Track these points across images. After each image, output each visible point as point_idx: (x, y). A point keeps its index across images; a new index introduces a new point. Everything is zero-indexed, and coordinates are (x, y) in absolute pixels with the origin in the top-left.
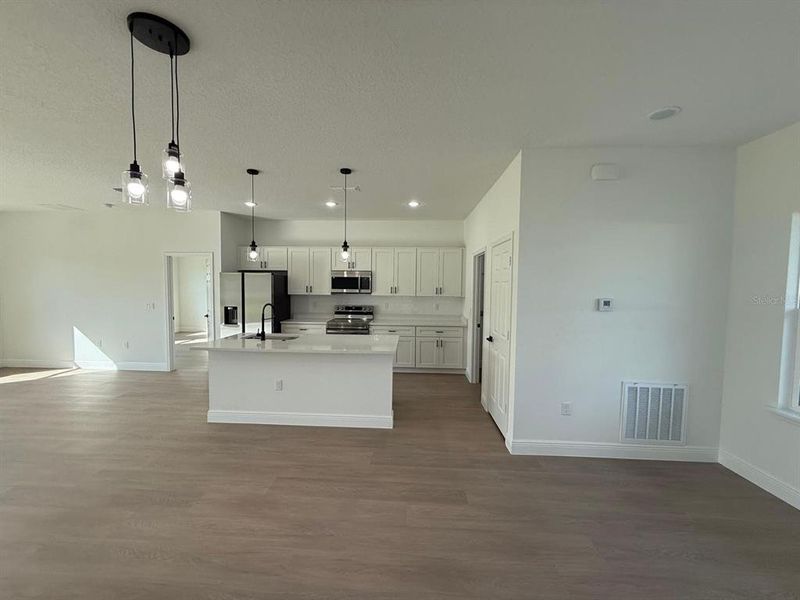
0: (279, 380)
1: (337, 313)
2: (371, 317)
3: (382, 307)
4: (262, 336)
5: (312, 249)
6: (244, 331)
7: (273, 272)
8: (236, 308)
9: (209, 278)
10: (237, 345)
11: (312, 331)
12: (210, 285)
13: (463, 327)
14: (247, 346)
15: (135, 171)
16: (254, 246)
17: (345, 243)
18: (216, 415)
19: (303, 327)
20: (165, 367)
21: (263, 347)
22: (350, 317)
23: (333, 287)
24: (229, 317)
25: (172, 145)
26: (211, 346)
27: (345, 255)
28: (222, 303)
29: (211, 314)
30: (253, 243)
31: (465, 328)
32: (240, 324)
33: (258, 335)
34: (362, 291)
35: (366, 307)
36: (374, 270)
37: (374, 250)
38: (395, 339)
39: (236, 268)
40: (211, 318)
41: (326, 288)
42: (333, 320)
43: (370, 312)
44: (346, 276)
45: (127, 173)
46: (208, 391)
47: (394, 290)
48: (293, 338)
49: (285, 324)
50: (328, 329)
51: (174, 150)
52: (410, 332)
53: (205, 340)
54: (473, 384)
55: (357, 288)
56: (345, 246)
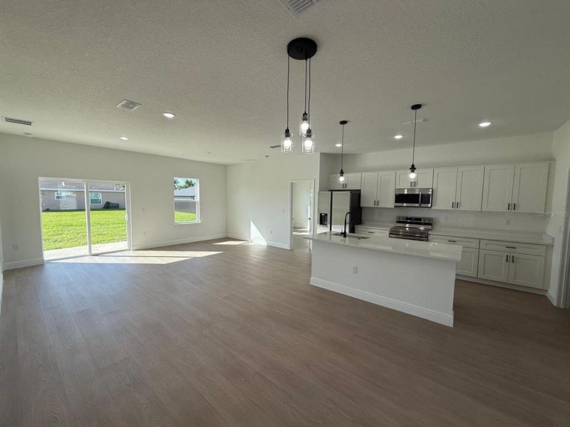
0: (355, 266)
1: (398, 222)
2: (430, 227)
3: (441, 220)
4: (344, 234)
5: (380, 173)
6: (331, 230)
7: (351, 191)
8: (326, 215)
9: (312, 195)
10: (326, 238)
11: (378, 235)
12: (312, 199)
13: (547, 246)
14: (332, 240)
15: (287, 133)
16: (342, 173)
17: (413, 166)
18: (316, 281)
19: (372, 231)
20: (287, 247)
21: (345, 242)
22: (407, 225)
23: (396, 202)
24: (323, 220)
25: (305, 114)
26: (311, 237)
27: (413, 176)
28: (318, 211)
29: (312, 218)
30: (342, 171)
31: (550, 247)
32: (329, 225)
33: (342, 233)
34: (423, 205)
35: (425, 219)
36: (435, 187)
37: (436, 171)
38: (458, 248)
39: (328, 189)
40: (312, 220)
41: (391, 203)
42: (394, 228)
43: (429, 223)
44: (406, 193)
45: (283, 135)
46: (311, 265)
47: (456, 205)
48: (363, 238)
49: (358, 228)
50: (390, 234)
51: (305, 117)
52: (474, 244)
53: (308, 234)
54: (557, 309)
55: (418, 203)
56: (413, 169)
